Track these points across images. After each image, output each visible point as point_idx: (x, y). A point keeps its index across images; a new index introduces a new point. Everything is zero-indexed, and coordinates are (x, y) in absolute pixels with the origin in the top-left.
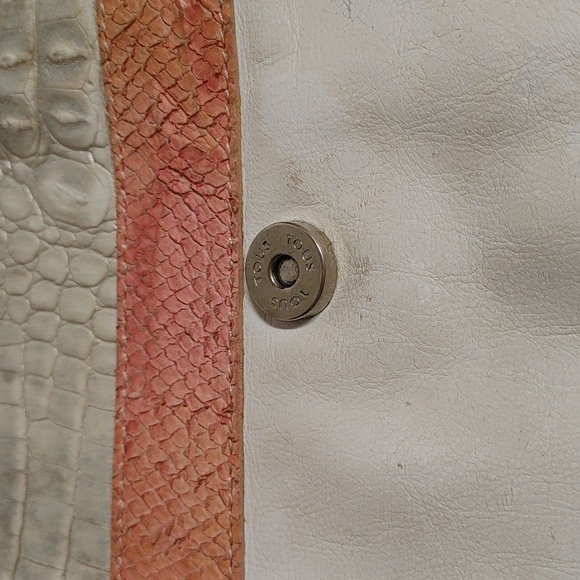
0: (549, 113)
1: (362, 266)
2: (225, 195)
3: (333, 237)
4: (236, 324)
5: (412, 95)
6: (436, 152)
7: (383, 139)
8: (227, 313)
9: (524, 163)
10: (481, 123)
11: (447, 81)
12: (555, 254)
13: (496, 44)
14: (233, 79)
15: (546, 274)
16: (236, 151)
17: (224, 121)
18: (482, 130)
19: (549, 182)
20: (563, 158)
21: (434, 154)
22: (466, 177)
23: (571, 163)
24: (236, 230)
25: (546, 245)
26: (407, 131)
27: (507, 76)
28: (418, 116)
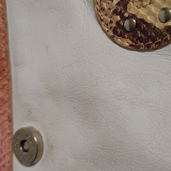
0: (114, 96)
1: (51, 147)
2: (7, 114)
3: (43, 134)
4: (11, 162)
5: (67, 84)
6: (75, 107)
7: (58, 99)
8: (8, 158)
9: (104, 115)
10: (89, 97)
11: (79, 80)
12: (117, 152)
13: (97, 67)
14: (9, 72)
15: (114, 160)
16: (10, 98)
17: (6, 87)
18: (89, 100)
19: (114, 123)
20: (119, 114)
21: (74, 107)
22: (84, 118)
23: (123, 116)
24: (11, 128)
25: (114, 148)
26: (66, 97)
27: (101, 80)
28: (69, 92)
